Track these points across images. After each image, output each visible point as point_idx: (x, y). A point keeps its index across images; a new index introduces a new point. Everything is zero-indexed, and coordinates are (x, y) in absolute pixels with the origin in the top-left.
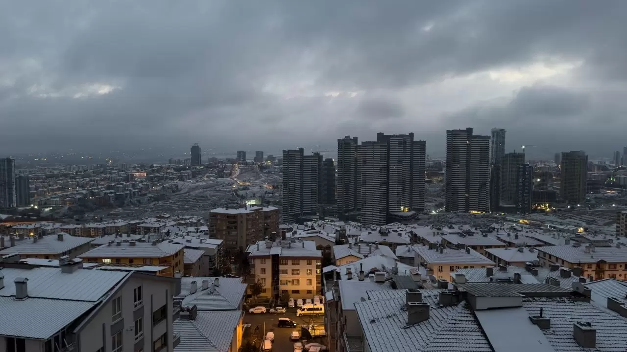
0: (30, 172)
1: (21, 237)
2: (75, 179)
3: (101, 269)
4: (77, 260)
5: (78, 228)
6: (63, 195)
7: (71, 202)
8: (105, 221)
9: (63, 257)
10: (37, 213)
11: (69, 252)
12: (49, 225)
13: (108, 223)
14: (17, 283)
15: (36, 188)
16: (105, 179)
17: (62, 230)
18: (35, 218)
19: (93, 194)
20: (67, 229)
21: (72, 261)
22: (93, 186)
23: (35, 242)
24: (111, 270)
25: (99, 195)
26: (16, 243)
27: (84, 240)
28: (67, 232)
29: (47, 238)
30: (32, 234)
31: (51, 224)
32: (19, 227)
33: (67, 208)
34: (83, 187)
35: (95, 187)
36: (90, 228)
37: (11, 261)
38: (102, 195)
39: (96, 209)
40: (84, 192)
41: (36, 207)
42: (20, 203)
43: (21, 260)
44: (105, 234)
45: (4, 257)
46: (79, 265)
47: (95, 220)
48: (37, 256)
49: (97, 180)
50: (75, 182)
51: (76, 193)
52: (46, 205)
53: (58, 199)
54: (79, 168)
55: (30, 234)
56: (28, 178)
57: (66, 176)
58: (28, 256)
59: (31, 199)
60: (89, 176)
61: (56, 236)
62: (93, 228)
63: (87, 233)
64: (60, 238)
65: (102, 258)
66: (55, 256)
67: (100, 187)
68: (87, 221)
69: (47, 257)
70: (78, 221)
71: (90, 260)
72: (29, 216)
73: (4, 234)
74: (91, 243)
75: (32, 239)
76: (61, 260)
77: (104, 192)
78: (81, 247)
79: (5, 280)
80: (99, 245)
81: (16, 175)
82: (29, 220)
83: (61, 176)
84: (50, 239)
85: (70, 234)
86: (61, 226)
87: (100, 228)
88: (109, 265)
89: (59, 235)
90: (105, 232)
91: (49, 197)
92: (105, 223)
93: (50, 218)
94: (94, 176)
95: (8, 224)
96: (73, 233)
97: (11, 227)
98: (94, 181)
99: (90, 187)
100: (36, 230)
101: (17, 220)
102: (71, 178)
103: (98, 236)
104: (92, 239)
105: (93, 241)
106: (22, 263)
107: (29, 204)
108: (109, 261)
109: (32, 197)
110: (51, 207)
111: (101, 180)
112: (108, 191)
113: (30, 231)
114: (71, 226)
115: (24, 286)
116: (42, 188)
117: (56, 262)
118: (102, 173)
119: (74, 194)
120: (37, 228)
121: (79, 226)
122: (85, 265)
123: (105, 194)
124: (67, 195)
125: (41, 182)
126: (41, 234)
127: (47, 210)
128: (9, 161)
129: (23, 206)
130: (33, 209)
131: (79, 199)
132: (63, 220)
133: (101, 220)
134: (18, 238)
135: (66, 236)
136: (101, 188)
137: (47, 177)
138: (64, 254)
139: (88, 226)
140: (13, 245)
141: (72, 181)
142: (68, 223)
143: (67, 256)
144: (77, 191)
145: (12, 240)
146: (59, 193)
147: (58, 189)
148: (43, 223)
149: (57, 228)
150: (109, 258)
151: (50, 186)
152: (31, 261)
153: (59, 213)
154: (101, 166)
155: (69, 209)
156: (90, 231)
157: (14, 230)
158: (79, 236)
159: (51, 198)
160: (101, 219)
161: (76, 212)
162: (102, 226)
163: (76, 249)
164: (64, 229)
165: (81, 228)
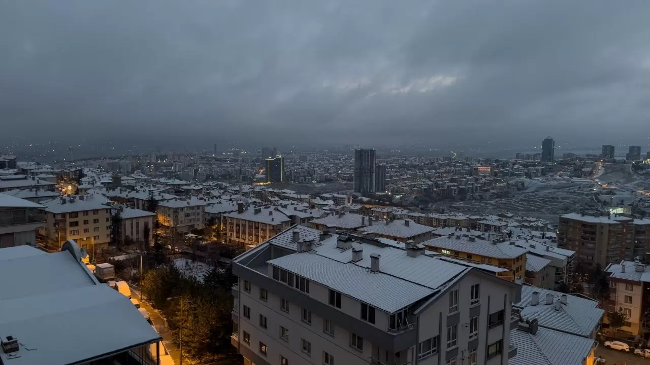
0: (387, 162)
1: (377, 218)
2: (422, 170)
3: (441, 259)
4: (420, 246)
5: (422, 217)
6: (412, 185)
7: (418, 192)
8: (447, 213)
9: (409, 241)
10: (390, 198)
11: (414, 238)
12: (398, 211)
13: (450, 216)
14: (372, 257)
15: (391, 177)
16: (449, 171)
17: (409, 217)
18: (388, 203)
19: (437, 186)
20: (412, 216)
21: (417, 247)
22: (438, 178)
23: (387, 224)
24: (450, 262)
25: (442, 187)
26: (373, 223)
27: (428, 229)
28: (412, 219)
29: (396, 222)
30: (385, 217)
31: (400, 210)
32: (376, 210)
33: (413, 197)
34: (429, 178)
35: (439, 179)
36: (432, 218)
37: (368, 237)
38: (445, 187)
39: (440, 200)
40: (430, 183)
41: (390, 194)
42: (377, 190)
43: (376, 238)
44: (446, 226)
45: (363, 233)
46: (423, 251)
47: (437, 211)
48: (388, 237)
49: (442, 173)
50: (422, 173)
51: (422, 183)
52: (397, 192)
53: (407, 188)
54: (426, 160)
55: (383, 216)
56: (385, 167)
57: (415, 166)
58: (381, 236)
59: (387, 186)
60: (435, 168)
61: (403, 222)
62: (435, 219)
63: (429, 222)
64: (407, 224)
65: (442, 249)
66: (402, 240)
67: (444, 179)
68: (430, 211)
69: (395, 239)
70: (423, 210)
71: (431, 248)
72: (384, 201)
73: (365, 214)
74: (433, 232)
75: (385, 222)
76: (407, 244)
77: (447, 184)
78: (423, 234)
79: (363, 253)
80: (440, 236)
81: (376, 164)
82: (384, 205)
83: (411, 167)
84: (399, 223)
85: (415, 221)
86: (408, 212)
87: (441, 220)
88: (448, 256)
89: (406, 221)
90: (445, 224)
91: (400, 186)
92: (447, 215)
93: (399, 205)
94: (439, 169)
95: (368, 206)
96: (418, 221)
97: (370, 208)
98: (439, 173)
99: (435, 179)
100: (388, 213)
101: (375, 204)
102: (419, 169)
103: (439, 227)
104: (434, 228)
105: (434, 230)
106: (376, 241)
107: (385, 190)
108: (448, 252)
109: (387, 184)
110: (401, 194)
111: (446, 173)
112: (451, 184)
113: (384, 213)
114: (416, 214)
115: (377, 261)
116: (395, 176)
117: (403, 245)
118: (446, 166)
119: (421, 185)
120: (389, 212)
121: (423, 215)
122: (428, 252)
123: (449, 186)
124: (415, 185)
125: (395, 172)
126: (392, 218)
127: (398, 197)
128: (372, 151)
129: (379, 192)
130: (387, 195)
131: (424, 189)
132: (410, 208)
133: (443, 212)
134: (374, 219)
135: (412, 222)
136: (446, 180)
137: (401, 167)
138: (409, 239)
139: (431, 215)
140: (370, 225)
141: (420, 172)
142: (414, 211)
143: (411, 241)
144: (424, 182)
145: (370, 220)
146: (408, 183)
147: (408, 179)
148: (394, 208)
149: (405, 215)
150: (448, 250)
151: (401, 175)
152: (383, 240)
153: (407, 201)
154: (446, 159)
155: (416, 197)
156: (432, 221)
157: (371, 212)
158: (422, 224)
159: (403, 186)
160: (443, 210)
161: (421, 202)
162: (443, 218)
163: (419, 236)
164: (410, 216)
165: (425, 217)
